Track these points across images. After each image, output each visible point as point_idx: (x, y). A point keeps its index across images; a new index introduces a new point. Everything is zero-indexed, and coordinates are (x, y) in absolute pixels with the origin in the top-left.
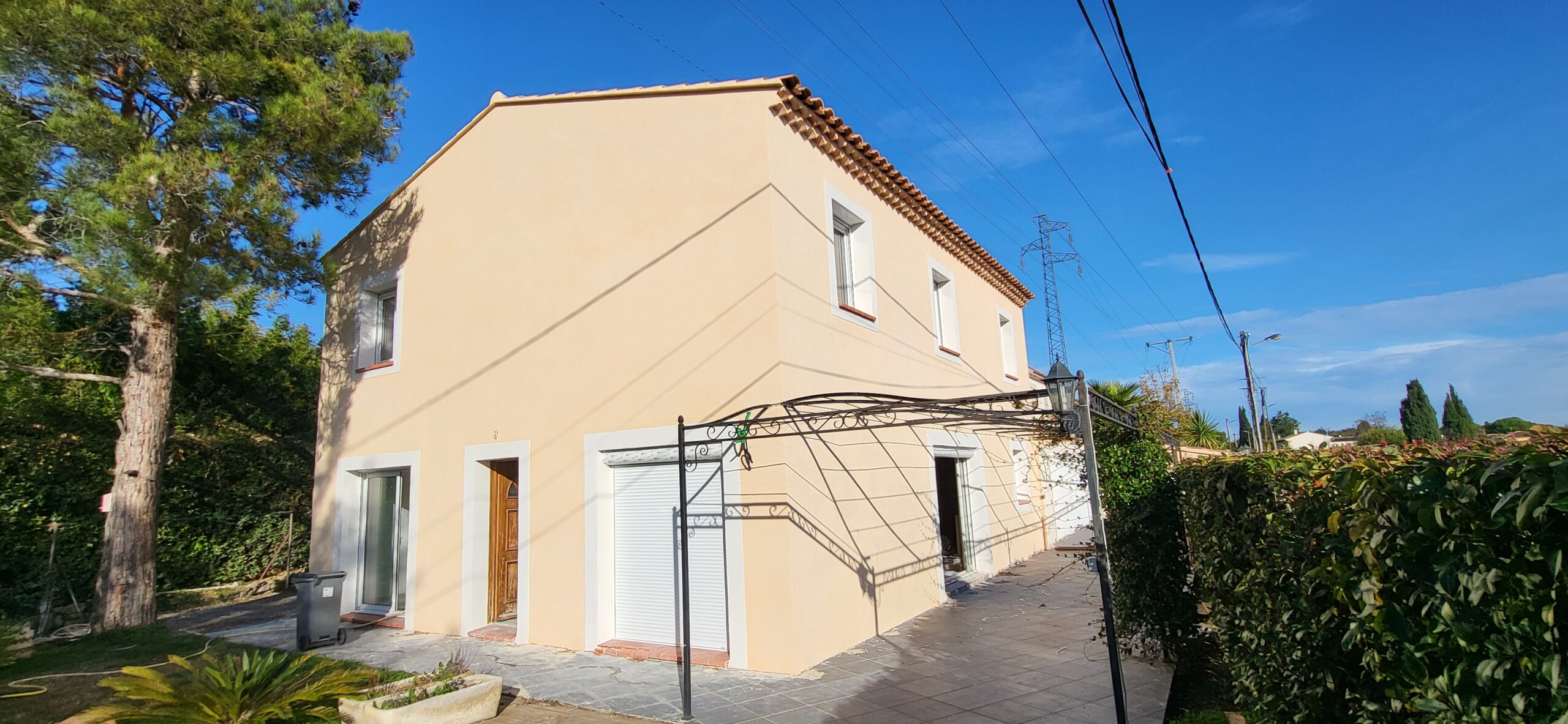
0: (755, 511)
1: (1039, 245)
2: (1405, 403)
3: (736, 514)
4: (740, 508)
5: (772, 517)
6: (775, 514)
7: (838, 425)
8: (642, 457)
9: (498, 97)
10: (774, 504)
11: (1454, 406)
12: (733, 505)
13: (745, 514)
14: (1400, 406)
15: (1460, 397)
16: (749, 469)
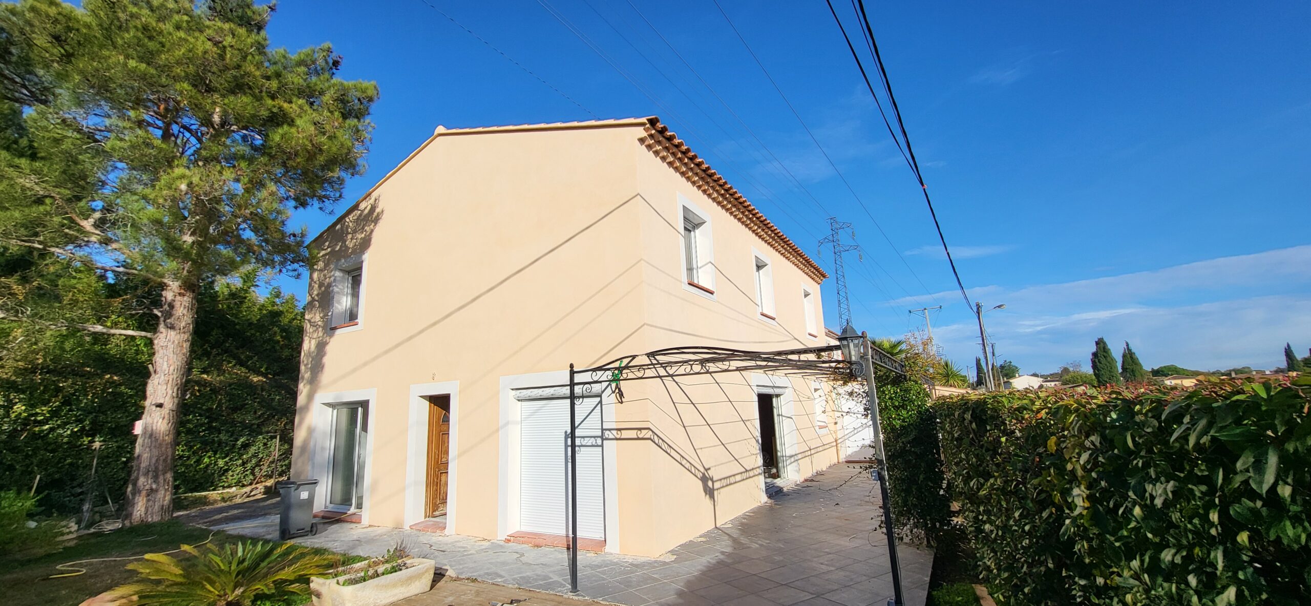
0: (625, 434)
1: (831, 238)
2: (1095, 355)
3: (611, 436)
4: (614, 432)
5: (638, 439)
6: (640, 436)
7: (688, 370)
8: (542, 394)
9: (441, 129)
10: (640, 429)
11: (1129, 357)
12: (610, 430)
13: (618, 437)
14: (1091, 357)
15: (1133, 351)
16: (622, 402)
